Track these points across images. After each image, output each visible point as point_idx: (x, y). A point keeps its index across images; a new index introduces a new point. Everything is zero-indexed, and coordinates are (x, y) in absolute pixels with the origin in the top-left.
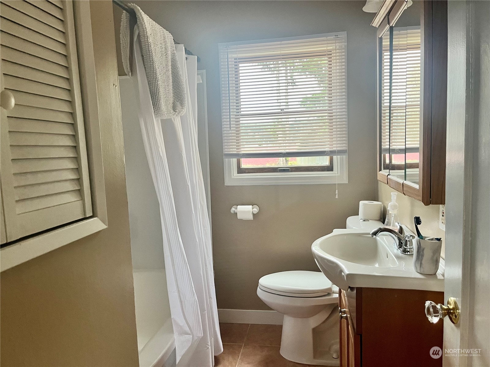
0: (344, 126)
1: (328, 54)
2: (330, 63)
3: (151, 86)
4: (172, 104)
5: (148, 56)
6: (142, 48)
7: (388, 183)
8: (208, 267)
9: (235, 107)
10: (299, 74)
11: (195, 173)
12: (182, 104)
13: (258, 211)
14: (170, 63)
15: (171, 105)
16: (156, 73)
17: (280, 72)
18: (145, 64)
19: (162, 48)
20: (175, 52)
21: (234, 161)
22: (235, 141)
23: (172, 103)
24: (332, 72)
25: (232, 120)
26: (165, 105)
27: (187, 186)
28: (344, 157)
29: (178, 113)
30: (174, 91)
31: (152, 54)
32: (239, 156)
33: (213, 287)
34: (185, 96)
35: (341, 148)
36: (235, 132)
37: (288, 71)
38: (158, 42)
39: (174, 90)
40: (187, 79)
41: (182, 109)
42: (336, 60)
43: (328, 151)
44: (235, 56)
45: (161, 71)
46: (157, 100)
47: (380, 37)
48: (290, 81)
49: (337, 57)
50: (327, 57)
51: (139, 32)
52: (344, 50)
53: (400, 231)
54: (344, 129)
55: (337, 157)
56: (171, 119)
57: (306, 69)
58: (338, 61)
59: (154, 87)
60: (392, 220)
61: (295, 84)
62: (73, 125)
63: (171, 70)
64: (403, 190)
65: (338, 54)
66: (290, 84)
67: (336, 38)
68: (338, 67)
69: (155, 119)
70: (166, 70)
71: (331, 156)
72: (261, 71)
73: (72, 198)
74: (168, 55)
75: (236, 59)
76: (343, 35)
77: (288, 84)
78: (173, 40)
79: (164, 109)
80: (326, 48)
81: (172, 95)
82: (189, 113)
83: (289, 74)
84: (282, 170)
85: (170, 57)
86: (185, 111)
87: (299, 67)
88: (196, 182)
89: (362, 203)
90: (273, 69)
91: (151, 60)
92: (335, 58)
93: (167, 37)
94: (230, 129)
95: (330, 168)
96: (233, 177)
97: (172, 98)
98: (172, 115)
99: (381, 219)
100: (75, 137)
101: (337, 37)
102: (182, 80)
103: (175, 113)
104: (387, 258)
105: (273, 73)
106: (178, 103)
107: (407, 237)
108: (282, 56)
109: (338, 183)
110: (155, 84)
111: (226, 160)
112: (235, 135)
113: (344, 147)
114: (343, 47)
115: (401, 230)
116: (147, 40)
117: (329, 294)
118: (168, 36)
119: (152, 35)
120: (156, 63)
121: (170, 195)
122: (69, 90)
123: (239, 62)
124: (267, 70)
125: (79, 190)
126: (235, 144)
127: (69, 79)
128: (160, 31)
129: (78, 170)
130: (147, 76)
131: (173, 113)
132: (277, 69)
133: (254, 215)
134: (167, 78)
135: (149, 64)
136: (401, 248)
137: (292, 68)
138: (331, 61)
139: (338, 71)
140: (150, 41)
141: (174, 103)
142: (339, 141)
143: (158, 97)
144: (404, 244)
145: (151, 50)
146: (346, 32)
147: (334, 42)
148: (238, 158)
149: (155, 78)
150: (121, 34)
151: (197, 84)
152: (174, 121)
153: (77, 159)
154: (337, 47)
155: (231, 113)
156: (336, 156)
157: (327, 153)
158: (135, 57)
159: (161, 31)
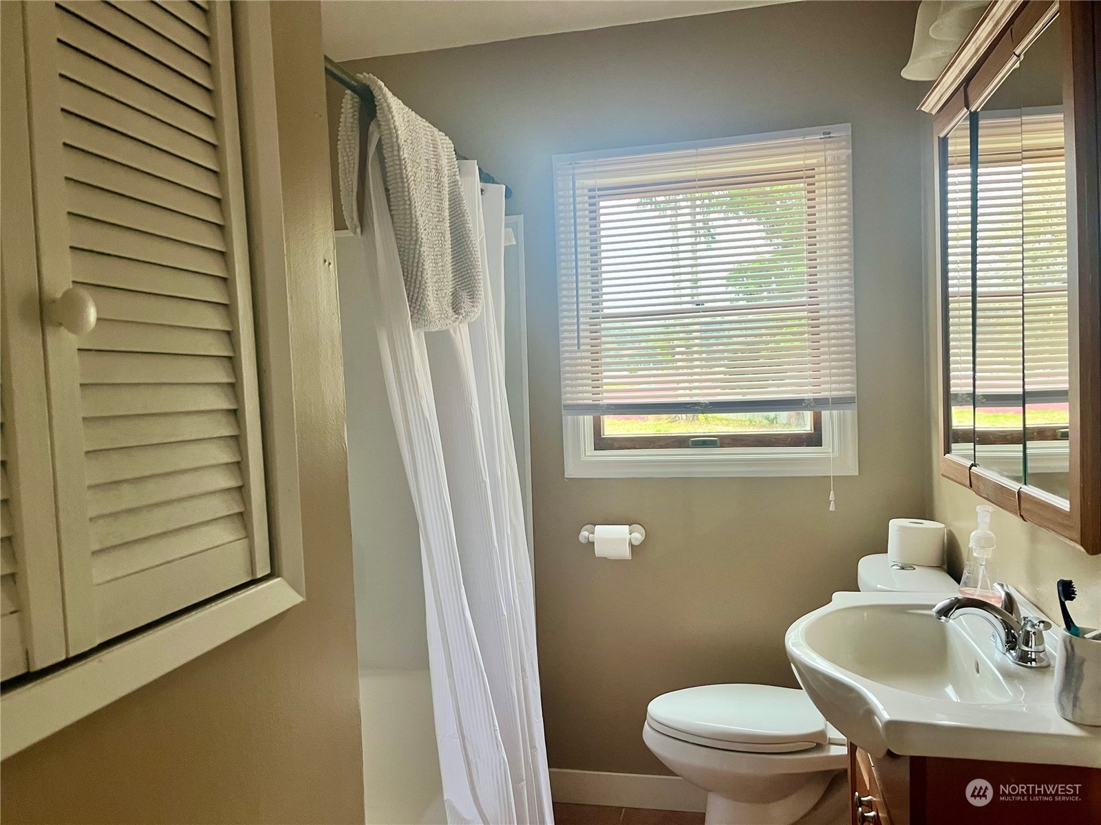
0: (847, 341)
1: (806, 175)
2: (812, 195)
3: (405, 259)
4: (451, 297)
5: (400, 189)
6: (387, 172)
7: (971, 486)
8: (527, 673)
9: (589, 299)
10: (722, 215)
11: (499, 451)
12: (473, 296)
13: (643, 538)
14: (447, 203)
15: (449, 299)
16: (417, 229)
17: (680, 212)
18: (392, 208)
19: (431, 171)
20: (458, 177)
21: (587, 420)
22: (590, 375)
23: (450, 294)
24: (817, 215)
25: (582, 327)
26: (436, 301)
27: (483, 485)
28: (849, 412)
29: (465, 317)
30: (454, 267)
31: (409, 185)
32: (599, 411)
33: (538, 718)
34: (479, 277)
35: (841, 393)
36: (589, 354)
37: (698, 210)
38: (420, 158)
39: (454, 263)
40: (483, 237)
41: (473, 306)
42: (826, 188)
43: (808, 400)
44: (590, 183)
45: (427, 221)
46: (419, 288)
47: (942, 135)
48: (702, 232)
49: (829, 183)
50: (805, 183)
51: (380, 137)
52: (844, 166)
53: (1008, 604)
54: (848, 348)
55: (830, 413)
56: (447, 331)
57: (739, 204)
58: (829, 190)
59: (411, 260)
60: (981, 572)
61: (713, 238)
62: (232, 362)
63: (449, 219)
64: (1020, 508)
65: (829, 175)
66: (703, 239)
67: (826, 138)
68: (830, 206)
69: (414, 332)
70: (437, 219)
71: (818, 410)
72: (637, 209)
73: (224, 534)
74: (442, 186)
75: (594, 190)
76: (842, 132)
77: (698, 240)
78: (454, 150)
79: (435, 309)
80: (802, 162)
81: (451, 276)
82: (488, 316)
83: (698, 217)
84: (700, 443)
85: (447, 189)
86: (477, 312)
87: (722, 199)
88: (502, 473)
89: (895, 525)
90: (662, 206)
91: (406, 198)
92: (824, 183)
93: (440, 144)
94: (579, 348)
95: (814, 439)
96: (583, 458)
97: (450, 283)
98: (451, 322)
99: (943, 564)
100: (234, 388)
101: (827, 136)
102: (473, 242)
103: (457, 316)
104: (978, 672)
105: (662, 214)
106: (464, 295)
107: (1029, 623)
108: (699, 180)
109: (835, 475)
110: (414, 253)
111: (568, 419)
112: (590, 361)
113: (847, 390)
114: (844, 158)
115: (1010, 603)
116: (399, 155)
117: (819, 747)
118: (442, 144)
119: (409, 141)
120: (416, 204)
121: (444, 508)
122: (224, 279)
123: (599, 196)
124: (649, 207)
125: (241, 514)
126: (590, 382)
127: (226, 253)
128: (425, 132)
129: (240, 466)
130: (396, 234)
131: (452, 316)
132: (673, 205)
133: (632, 546)
134: (439, 238)
135: (402, 207)
136: (1013, 649)
137: (707, 201)
138: (814, 192)
139: (830, 214)
140: (406, 156)
141: (455, 295)
142: (835, 375)
143: (420, 283)
144: (1020, 640)
145: (407, 176)
146: (850, 124)
147: (822, 147)
148: (597, 414)
149: (414, 238)
150: (339, 143)
151: (505, 247)
152: (454, 335)
153: (238, 441)
154: (829, 160)
155: (581, 313)
156: (829, 411)
157: (809, 404)
158: (370, 194)
159: (429, 133)
